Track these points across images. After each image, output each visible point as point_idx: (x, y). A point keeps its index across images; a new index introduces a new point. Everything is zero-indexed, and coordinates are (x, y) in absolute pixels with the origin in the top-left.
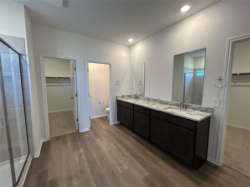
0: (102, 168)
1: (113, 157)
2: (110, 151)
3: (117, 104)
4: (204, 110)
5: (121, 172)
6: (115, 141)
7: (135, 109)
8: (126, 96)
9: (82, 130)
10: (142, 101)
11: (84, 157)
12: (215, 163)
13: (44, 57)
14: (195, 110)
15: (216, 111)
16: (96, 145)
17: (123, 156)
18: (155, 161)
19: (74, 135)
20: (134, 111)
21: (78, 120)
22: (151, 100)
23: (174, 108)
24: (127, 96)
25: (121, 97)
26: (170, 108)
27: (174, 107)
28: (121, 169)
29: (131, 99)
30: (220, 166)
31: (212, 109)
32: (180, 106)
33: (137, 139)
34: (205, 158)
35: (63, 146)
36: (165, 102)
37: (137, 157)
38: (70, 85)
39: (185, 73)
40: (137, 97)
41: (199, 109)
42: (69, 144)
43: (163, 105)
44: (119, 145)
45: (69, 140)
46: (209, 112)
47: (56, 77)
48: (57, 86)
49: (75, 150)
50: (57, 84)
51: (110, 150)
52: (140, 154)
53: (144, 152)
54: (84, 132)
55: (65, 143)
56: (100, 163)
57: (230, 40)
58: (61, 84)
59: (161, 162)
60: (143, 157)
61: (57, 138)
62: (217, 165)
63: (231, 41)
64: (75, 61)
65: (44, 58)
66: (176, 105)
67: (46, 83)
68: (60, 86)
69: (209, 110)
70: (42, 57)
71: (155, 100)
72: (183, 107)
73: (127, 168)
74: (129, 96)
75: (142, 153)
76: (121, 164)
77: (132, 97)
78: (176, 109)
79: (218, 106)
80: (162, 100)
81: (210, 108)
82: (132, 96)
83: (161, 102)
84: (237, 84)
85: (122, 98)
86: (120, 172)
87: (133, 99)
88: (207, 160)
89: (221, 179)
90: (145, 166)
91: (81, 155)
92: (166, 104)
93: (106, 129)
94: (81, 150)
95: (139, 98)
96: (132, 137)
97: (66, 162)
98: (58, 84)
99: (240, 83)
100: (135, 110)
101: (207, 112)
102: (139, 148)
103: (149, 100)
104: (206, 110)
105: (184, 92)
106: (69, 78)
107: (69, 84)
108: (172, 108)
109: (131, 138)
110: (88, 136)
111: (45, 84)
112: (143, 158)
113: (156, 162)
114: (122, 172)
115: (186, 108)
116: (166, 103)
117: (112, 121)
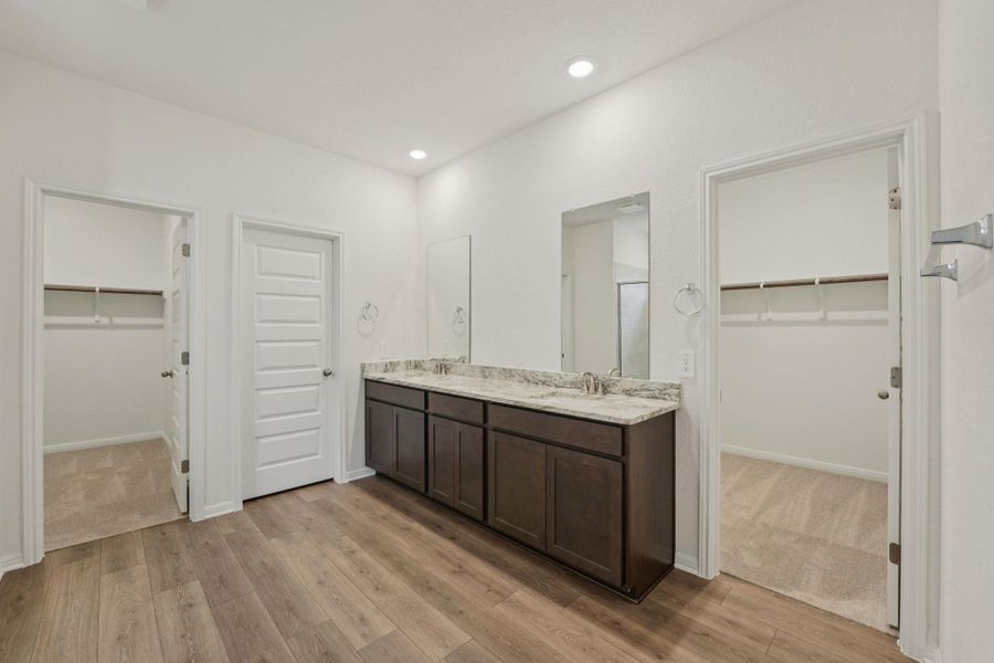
0: (282, 640)
1: (335, 597)
2: (323, 579)
3: (366, 398)
4: (657, 393)
5: (359, 643)
6: (347, 541)
7: (431, 410)
8: (403, 366)
9: (207, 508)
10: (460, 378)
11: (204, 612)
12: (694, 572)
13: (45, 192)
14: (630, 395)
15: (687, 391)
16: (263, 563)
17: (377, 589)
18: (498, 593)
19: (164, 534)
20: (430, 417)
21: (186, 467)
22: (495, 374)
23: (567, 395)
24: (408, 363)
25: (383, 368)
26: (553, 394)
27: (568, 391)
28: (364, 635)
29: (421, 375)
30: (710, 578)
31: (679, 387)
32: (585, 387)
33: (439, 527)
34: (669, 562)
35: (106, 579)
36: (540, 378)
37: (430, 589)
38: (161, 327)
39: (619, 285)
40: (443, 368)
41: (644, 390)
42: (140, 569)
43: (532, 386)
44: (364, 555)
45: (141, 555)
46: (671, 400)
47: (98, 285)
48: (97, 326)
49: (164, 589)
50: (97, 318)
51: (325, 573)
52: (444, 578)
53: (460, 567)
54: (214, 518)
55: (119, 566)
56: (274, 626)
57: (705, 173)
58: (117, 321)
59: (523, 595)
60: (457, 585)
61: (82, 551)
62: (704, 576)
63: (708, 175)
64: (186, 217)
65: (47, 197)
66: (574, 385)
67: (47, 313)
68: (112, 327)
69: (668, 391)
70: (39, 192)
71: (508, 374)
72: (596, 390)
73: (387, 629)
74: (417, 366)
75: (454, 572)
76: (363, 620)
77: (424, 370)
78: (574, 396)
79: (692, 376)
80: (531, 372)
81: (672, 386)
82: (425, 366)
83: (528, 379)
84: (764, 317)
85: (385, 371)
86: (358, 648)
87: (431, 373)
88: (676, 565)
89: (707, 614)
90: (461, 612)
91: (191, 605)
92: (544, 383)
93: (316, 502)
94: (196, 588)
95: (453, 370)
96: (419, 521)
97: (120, 638)
98: (105, 320)
99: (771, 315)
100: (435, 415)
101: (664, 399)
102: (443, 556)
103: (485, 372)
104: (661, 393)
105: (620, 351)
106: (160, 294)
107: (158, 321)
108: (561, 395)
109: (416, 525)
110: (231, 531)
111: (42, 319)
112: (456, 587)
113: (504, 596)
114: (365, 644)
115: (605, 391)
116: (543, 379)
117: (344, 469)
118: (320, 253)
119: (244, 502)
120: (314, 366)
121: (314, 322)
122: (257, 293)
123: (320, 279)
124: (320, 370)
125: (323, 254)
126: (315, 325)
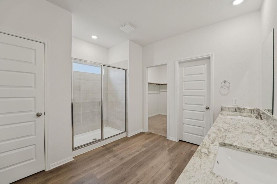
118: (205, 64)
119: (179, 140)
120: (202, 105)
121: (203, 89)
122: (184, 81)
123: (205, 74)
124: (205, 107)
125: (206, 64)
126: (203, 90)
